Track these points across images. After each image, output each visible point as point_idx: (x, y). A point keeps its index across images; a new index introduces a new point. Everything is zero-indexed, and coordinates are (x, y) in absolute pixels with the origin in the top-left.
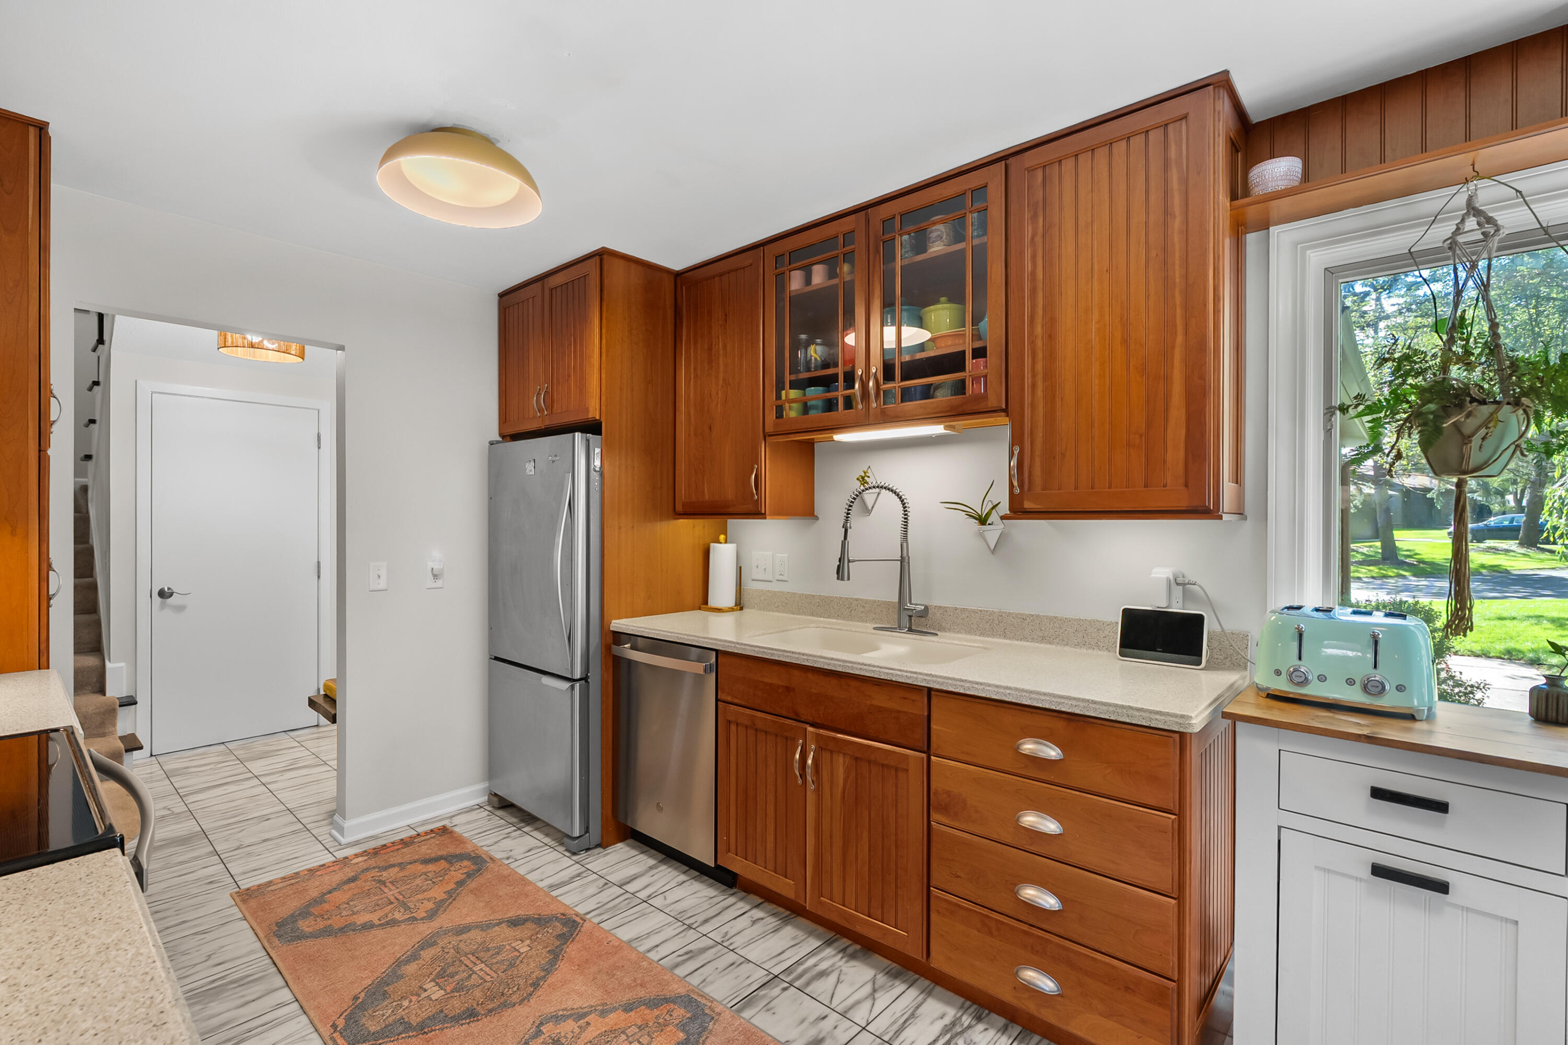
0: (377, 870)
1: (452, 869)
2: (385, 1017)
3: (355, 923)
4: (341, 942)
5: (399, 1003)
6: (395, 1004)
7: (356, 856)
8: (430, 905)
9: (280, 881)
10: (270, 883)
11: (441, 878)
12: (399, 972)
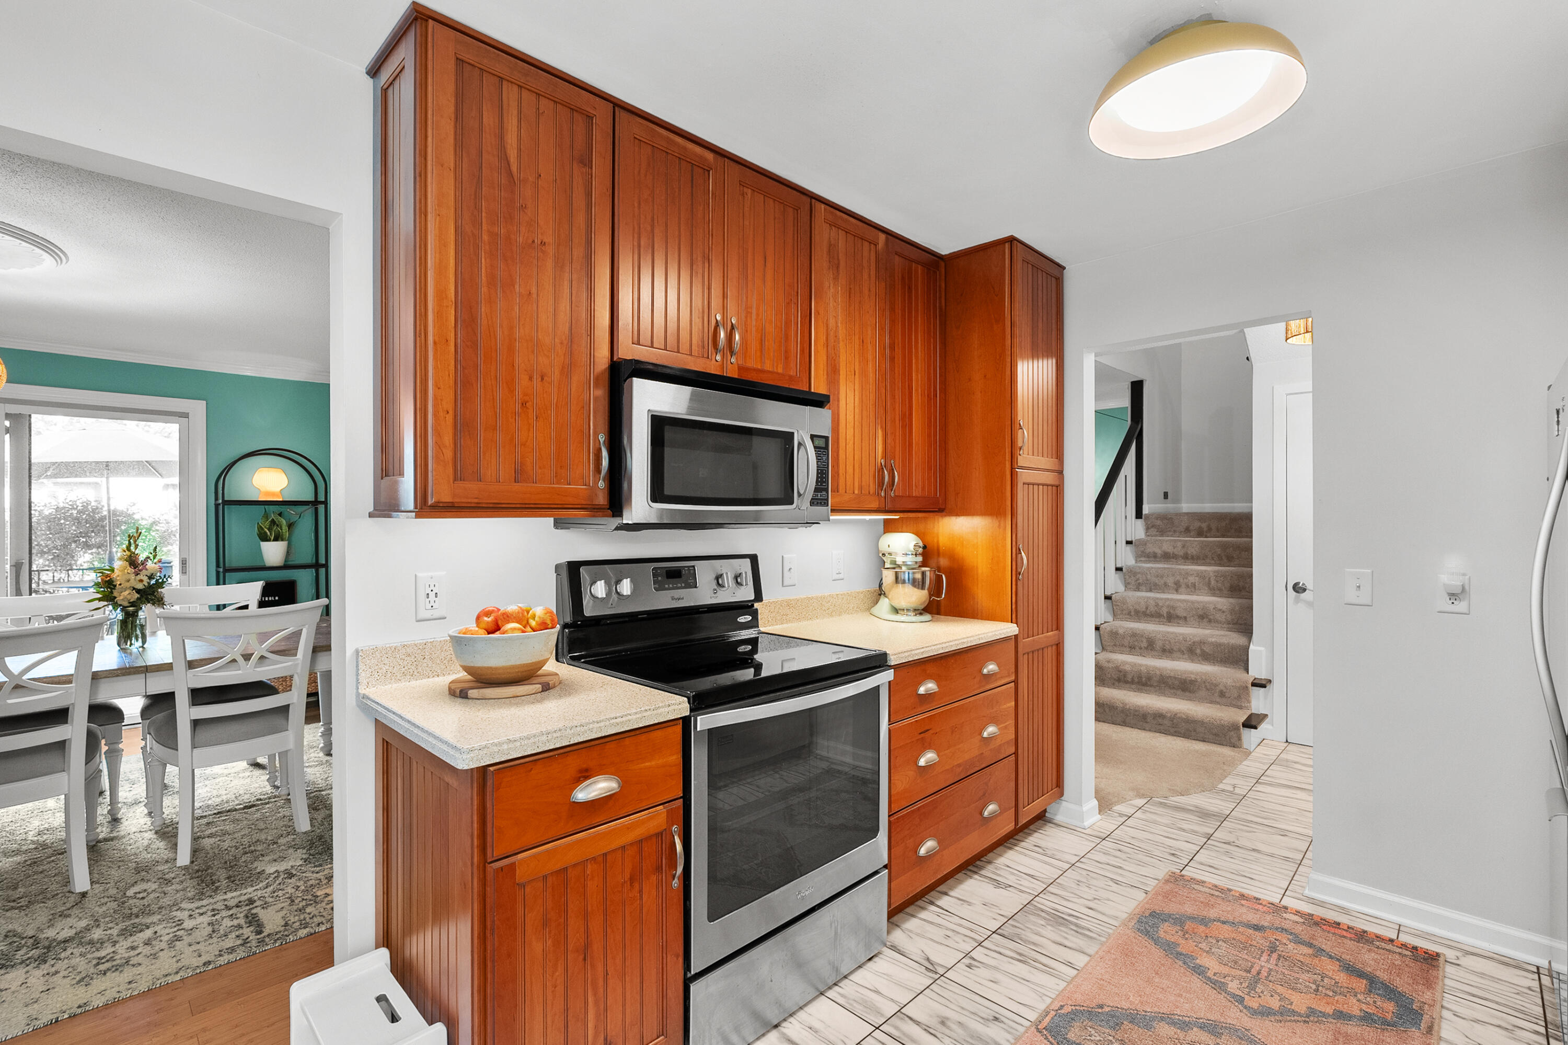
0: (1291, 937)
1: (1360, 997)
2: (1089, 1038)
3: (1194, 959)
4: (1163, 962)
5: (1114, 1041)
6: (1111, 1038)
7: (1298, 913)
8: (1275, 1004)
9: (1210, 886)
10: (1202, 883)
11: (1331, 994)
12: (1155, 1024)
